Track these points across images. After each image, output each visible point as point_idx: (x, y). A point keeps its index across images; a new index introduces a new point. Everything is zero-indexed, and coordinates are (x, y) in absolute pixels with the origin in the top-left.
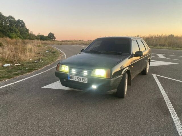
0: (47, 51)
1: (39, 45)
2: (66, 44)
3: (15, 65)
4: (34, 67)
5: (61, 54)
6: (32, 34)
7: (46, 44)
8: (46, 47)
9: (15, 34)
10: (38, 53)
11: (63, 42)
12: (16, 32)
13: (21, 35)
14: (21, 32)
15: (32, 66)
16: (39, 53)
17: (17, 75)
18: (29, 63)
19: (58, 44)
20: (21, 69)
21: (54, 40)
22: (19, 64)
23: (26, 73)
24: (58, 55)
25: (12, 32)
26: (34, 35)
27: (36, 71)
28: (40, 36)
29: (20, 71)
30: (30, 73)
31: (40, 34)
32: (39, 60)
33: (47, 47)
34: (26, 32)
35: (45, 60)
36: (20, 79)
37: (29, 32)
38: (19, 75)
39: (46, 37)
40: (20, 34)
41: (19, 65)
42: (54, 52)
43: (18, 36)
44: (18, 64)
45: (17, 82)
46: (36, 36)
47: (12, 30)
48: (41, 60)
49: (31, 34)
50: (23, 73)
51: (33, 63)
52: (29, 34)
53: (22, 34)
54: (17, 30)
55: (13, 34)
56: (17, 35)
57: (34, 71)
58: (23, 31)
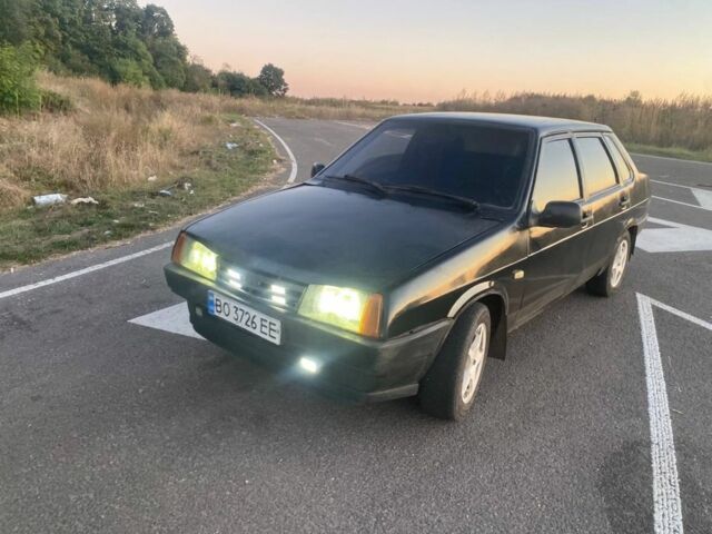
0: (229, 146)
1: (208, 114)
2: (320, 116)
3: (76, 201)
4: (146, 218)
5: (280, 161)
6: (200, 66)
7: (241, 111)
8: (234, 125)
9: (135, 62)
10: (192, 154)
11: (313, 107)
12: (138, 58)
13: (158, 68)
14: (157, 56)
15: (142, 209)
16: (197, 153)
17: (65, 247)
18: (135, 195)
19: (290, 116)
20: (90, 224)
21: (282, 97)
22: (90, 199)
23: (105, 240)
24: (263, 167)
25: (123, 57)
26: (208, 71)
27: (149, 233)
28: (230, 74)
29: (86, 230)
30: (118, 243)
31: (227, 66)
32: (181, 186)
33: (236, 128)
34: (175, 59)
35: (204, 188)
36: (69, 270)
37: (188, 58)
38: (71, 250)
39: (253, 81)
40: (155, 64)
41: (90, 204)
42: (252, 153)
43: (144, 74)
44: (85, 200)
45: (50, 282)
46: (212, 77)
47: (123, 48)
48: (187, 185)
49: (194, 66)
50: (90, 241)
51: (153, 195)
52: (185, 65)
53: (159, 64)
54: (143, 48)
55: (127, 65)
56: (141, 66)
57: (139, 236)
58: (164, 52)
